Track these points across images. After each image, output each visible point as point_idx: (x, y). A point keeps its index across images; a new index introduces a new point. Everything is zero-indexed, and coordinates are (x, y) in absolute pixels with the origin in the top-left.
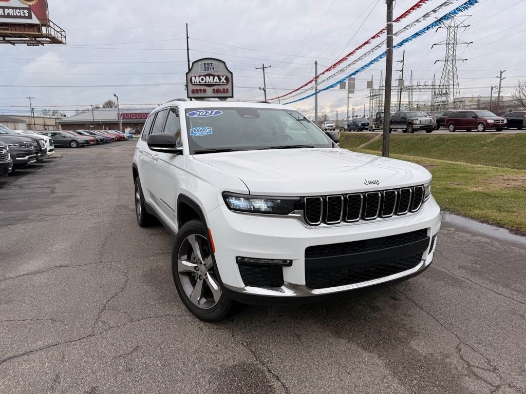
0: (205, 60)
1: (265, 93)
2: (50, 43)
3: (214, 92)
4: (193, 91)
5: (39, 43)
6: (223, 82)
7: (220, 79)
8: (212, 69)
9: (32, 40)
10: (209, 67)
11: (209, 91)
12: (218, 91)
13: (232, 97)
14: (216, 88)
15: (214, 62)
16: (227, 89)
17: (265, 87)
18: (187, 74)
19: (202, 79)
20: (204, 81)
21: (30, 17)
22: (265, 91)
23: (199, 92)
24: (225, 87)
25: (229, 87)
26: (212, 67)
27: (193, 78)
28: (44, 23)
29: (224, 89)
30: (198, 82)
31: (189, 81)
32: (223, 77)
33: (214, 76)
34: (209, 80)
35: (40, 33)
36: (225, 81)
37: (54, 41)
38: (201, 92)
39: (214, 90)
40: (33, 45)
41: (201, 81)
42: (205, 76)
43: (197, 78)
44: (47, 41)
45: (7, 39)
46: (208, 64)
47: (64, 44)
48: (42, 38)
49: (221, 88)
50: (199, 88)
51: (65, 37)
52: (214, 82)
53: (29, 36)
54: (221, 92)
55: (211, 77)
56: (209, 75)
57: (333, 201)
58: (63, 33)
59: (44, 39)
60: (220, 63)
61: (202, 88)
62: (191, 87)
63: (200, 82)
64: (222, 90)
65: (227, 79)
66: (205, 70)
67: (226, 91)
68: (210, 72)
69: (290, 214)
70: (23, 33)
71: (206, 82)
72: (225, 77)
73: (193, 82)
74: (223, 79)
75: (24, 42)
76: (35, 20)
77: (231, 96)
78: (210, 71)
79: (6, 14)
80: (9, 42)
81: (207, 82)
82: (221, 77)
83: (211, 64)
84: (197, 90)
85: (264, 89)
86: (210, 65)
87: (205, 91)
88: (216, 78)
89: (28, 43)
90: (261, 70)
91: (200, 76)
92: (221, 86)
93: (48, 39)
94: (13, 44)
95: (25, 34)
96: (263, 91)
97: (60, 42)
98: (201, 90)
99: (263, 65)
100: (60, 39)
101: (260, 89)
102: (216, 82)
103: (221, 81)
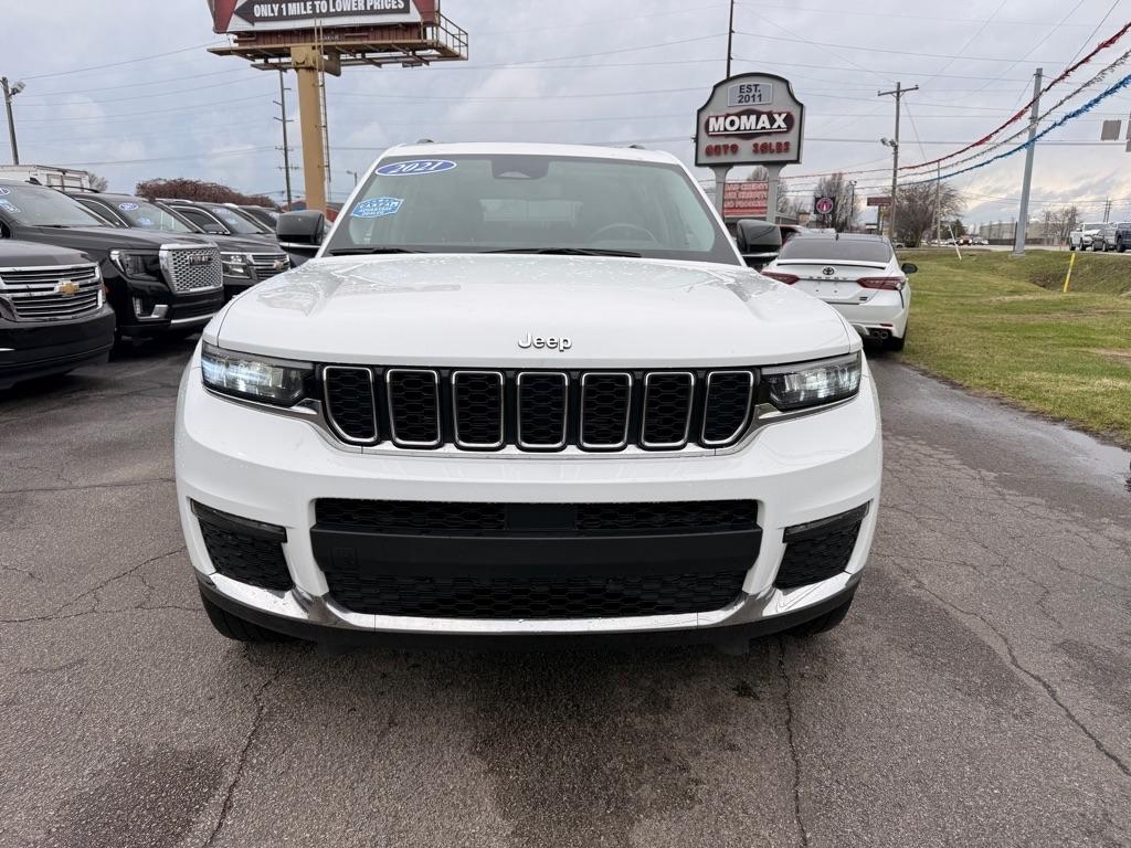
0: (741, 80)
1: (896, 153)
2: (439, 58)
3: (756, 151)
4: (709, 151)
5: (422, 61)
6: (779, 127)
7: (772, 121)
8: (757, 99)
9: (409, 56)
10: (751, 95)
11: (746, 147)
12: (765, 148)
13: (797, 161)
14: (760, 141)
15: (761, 82)
16: (787, 144)
17: (897, 137)
18: (699, 111)
19: (732, 123)
20: (736, 127)
21: (406, 10)
22: (896, 147)
23: (723, 152)
24: (783, 139)
25: (791, 138)
26: (757, 94)
27: (712, 121)
28: (429, 20)
29: (779, 144)
30: (722, 129)
31: (703, 126)
32: (780, 115)
33: (759, 115)
34: (748, 123)
35: (420, 41)
36: (783, 125)
37: (447, 54)
38: (726, 153)
39: (756, 145)
40: (412, 64)
41: (728, 127)
42: (739, 115)
43: (721, 120)
44: (434, 56)
45: (368, 55)
46: (749, 87)
47: (463, 59)
48: (425, 49)
49: (773, 141)
50: (721, 142)
51: (467, 45)
52: (759, 127)
53: (402, 47)
54: (772, 152)
55: (753, 118)
56: (748, 113)
57: (409, 384)
58: (463, 38)
59: (429, 52)
60: (777, 83)
61: (730, 142)
62: (706, 142)
63: (725, 130)
64: (774, 147)
65: (789, 120)
66: (740, 102)
67: (783, 147)
68: (751, 105)
69: (295, 408)
70: (390, 42)
71: (738, 129)
72: (784, 116)
73: (711, 129)
74: (780, 121)
75: (396, 60)
76: (414, 16)
77: (795, 158)
78: (751, 103)
79: (369, 8)
80: (371, 61)
81: (742, 128)
82: (776, 116)
83: (756, 86)
84: (717, 147)
85: (892, 143)
86: (753, 88)
87: (735, 149)
88: (764, 118)
89: (404, 62)
90: (893, 98)
91: (726, 117)
92: (774, 135)
93: (434, 52)
94: (379, 65)
95: (396, 44)
96: (892, 149)
97: (456, 57)
98: (726, 147)
99: (899, 84)
100: (457, 50)
101: (883, 142)
102: (763, 128)
103: (775, 126)
